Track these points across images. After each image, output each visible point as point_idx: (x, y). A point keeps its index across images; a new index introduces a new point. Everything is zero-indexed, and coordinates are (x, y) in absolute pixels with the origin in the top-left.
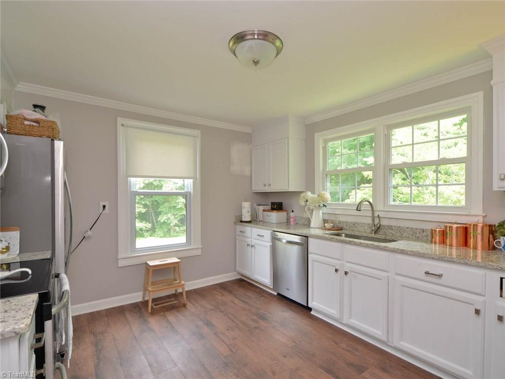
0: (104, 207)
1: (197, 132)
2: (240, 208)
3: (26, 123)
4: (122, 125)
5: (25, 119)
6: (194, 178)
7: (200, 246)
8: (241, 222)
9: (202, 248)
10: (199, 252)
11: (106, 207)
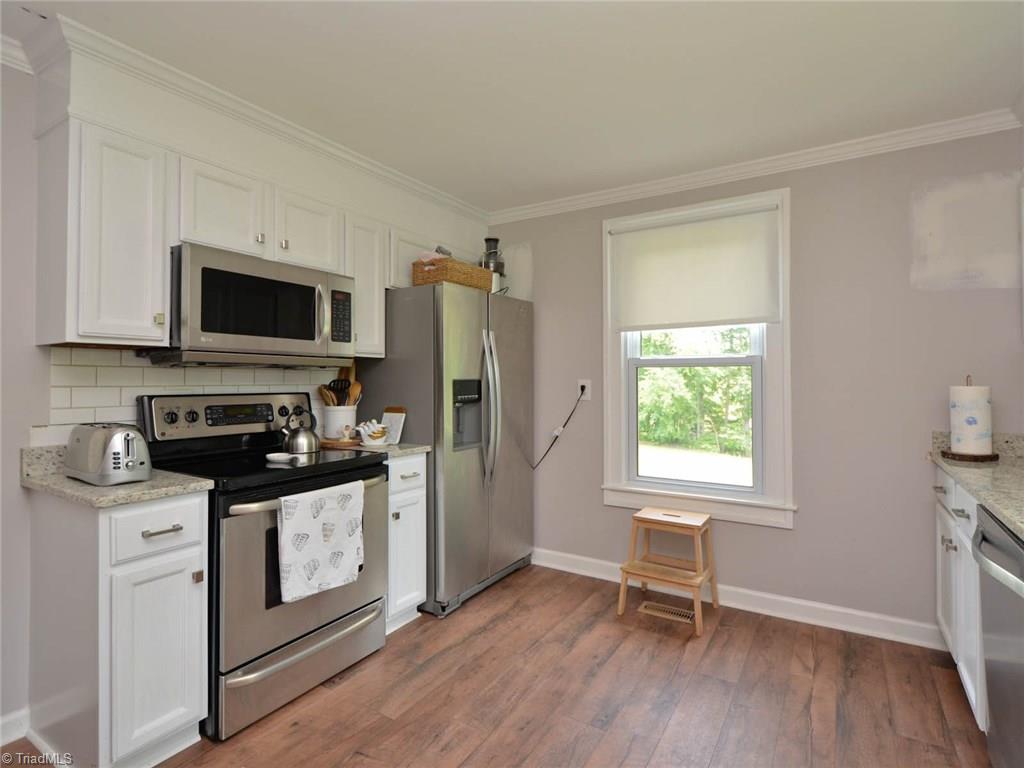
0: (583, 388)
1: (781, 196)
2: (947, 407)
3: (427, 268)
4: (610, 233)
5: (425, 265)
6: (772, 320)
7: (790, 505)
8: (947, 455)
9: (795, 512)
10: (786, 521)
11: (586, 390)
